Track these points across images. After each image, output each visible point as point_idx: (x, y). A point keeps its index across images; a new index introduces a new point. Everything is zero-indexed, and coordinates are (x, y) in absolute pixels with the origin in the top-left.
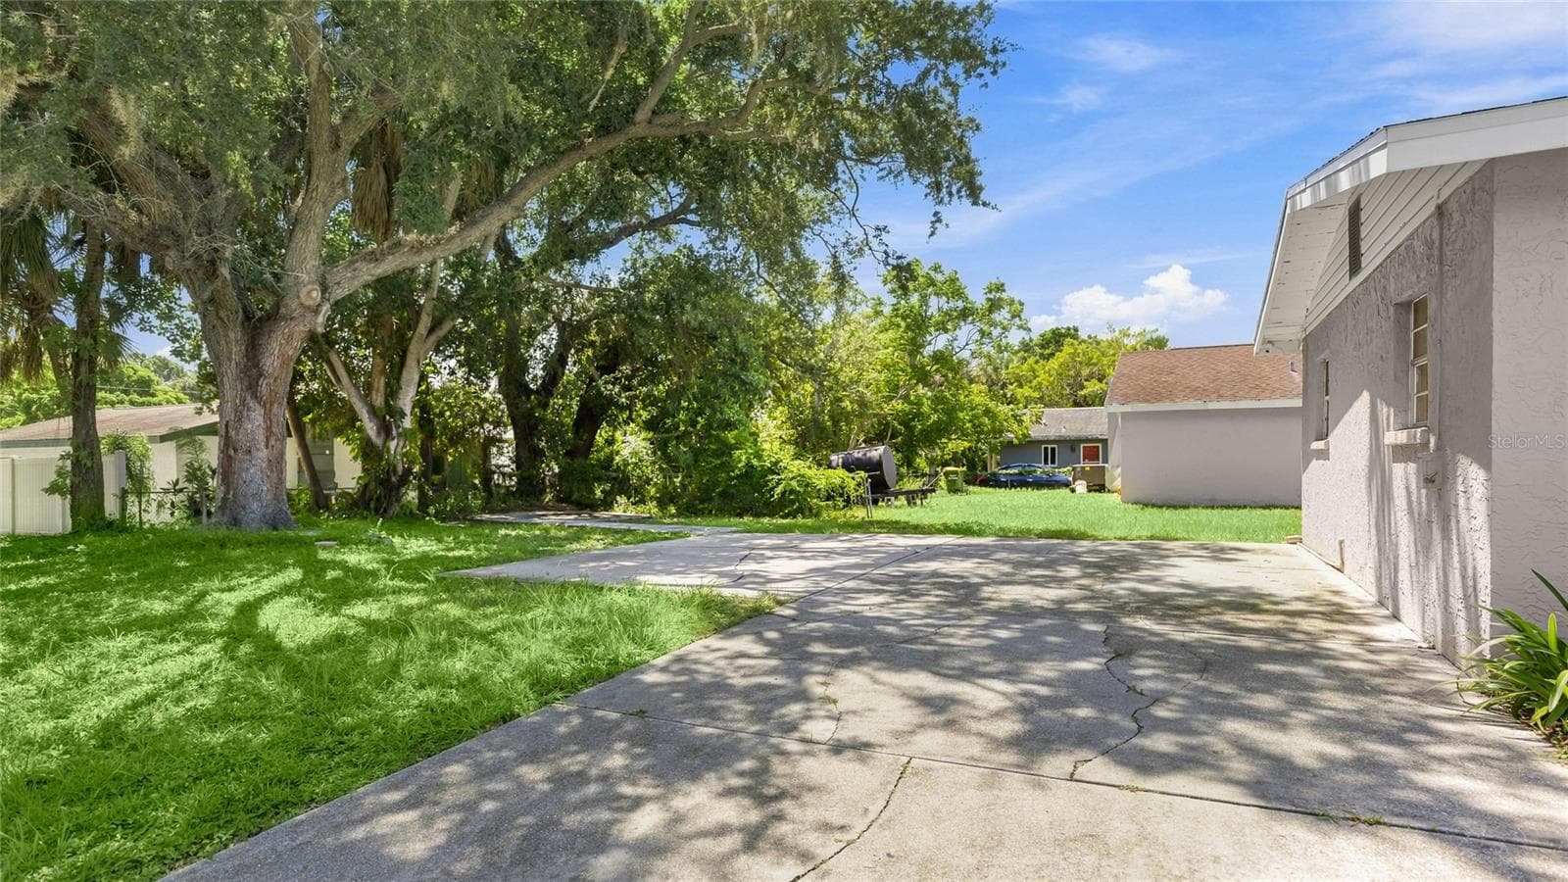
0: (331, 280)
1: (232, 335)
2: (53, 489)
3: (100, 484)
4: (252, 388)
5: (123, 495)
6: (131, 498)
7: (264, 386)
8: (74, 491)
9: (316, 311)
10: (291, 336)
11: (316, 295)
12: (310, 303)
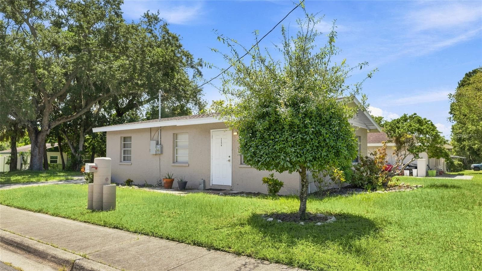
0: (51, 125)
1: (33, 135)
2: (7, 163)
3: (16, 162)
4: (36, 145)
5: (22, 164)
6: (24, 165)
7: (38, 145)
8: (10, 163)
9: (47, 131)
10: (43, 135)
11: (47, 128)
12: (45, 129)
